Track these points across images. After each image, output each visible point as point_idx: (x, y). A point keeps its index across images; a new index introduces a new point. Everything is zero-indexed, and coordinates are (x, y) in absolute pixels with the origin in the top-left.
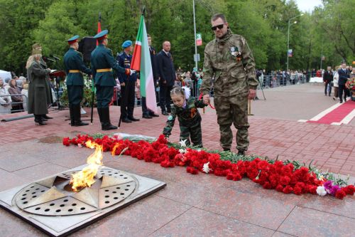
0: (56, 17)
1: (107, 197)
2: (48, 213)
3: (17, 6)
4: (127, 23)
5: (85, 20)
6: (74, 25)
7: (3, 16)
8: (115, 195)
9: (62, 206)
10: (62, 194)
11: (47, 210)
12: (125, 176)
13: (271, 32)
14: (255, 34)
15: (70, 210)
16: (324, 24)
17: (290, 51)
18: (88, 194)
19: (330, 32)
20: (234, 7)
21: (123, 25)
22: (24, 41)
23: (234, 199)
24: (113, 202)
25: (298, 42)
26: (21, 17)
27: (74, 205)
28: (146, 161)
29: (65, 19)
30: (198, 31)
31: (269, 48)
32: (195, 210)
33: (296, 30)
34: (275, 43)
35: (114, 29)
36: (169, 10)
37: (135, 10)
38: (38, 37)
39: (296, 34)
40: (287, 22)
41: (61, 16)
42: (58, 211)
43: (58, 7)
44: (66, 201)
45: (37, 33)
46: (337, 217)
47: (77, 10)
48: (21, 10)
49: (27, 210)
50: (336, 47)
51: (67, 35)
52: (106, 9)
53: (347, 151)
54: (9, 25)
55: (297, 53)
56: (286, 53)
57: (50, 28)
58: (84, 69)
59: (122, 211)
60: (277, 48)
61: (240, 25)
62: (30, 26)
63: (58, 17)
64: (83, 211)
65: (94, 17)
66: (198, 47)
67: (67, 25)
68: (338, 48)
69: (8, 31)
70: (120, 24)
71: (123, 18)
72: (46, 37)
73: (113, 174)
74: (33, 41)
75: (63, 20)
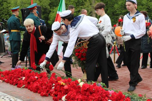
12: (12, 99)
28: (34, 92)
58: (22, 28)
72: (18, 2)
73: (5, 98)
74: (9, 5)
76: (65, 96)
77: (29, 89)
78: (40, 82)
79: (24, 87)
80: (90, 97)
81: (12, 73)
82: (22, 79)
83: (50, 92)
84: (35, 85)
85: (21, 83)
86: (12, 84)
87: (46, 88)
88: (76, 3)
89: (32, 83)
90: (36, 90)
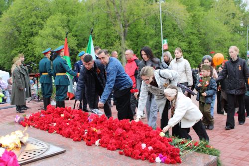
0: (52, 27)
1: (25, 156)
3: (23, 19)
4: (108, 30)
5: (75, 29)
7: (13, 27)
8: (30, 155)
13: (230, 36)
14: (216, 38)
20: (197, 16)
21: (106, 33)
22: (27, 46)
23: (101, 161)
26: (26, 27)
29: (60, 29)
35: (98, 36)
36: (142, 20)
37: (115, 21)
38: (38, 43)
40: (246, 27)
41: (56, 27)
43: (55, 19)
45: (37, 39)
47: (69, 21)
48: (26, 22)
51: (61, 41)
52: (92, 20)
54: (17, 33)
56: (246, 53)
57: (47, 36)
61: (203, 31)
62: (32, 35)
63: (54, 27)
65: (82, 27)
67: (61, 33)
69: (16, 38)
70: (103, 32)
71: (106, 27)
72: (44, 43)
73: (38, 144)
74: (34, 46)
75: (58, 29)
76: (99, 140)
77: (61, 134)
78: (72, 128)
79: (56, 133)
80: (124, 141)
81: (42, 119)
82: (53, 125)
83: (83, 137)
84: (67, 130)
85: (52, 129)
86: (43, 130)
87: (79, 134)
88: (105, 43)
89: (63, 128)
90: (68, 135)
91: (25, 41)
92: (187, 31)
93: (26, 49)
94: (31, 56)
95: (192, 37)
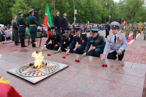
0: (20, 3)
1: (49, 70)
2: (29, 76)
6: (27, 6)
8: (52, 70)
9: (34, 73)
10: (33, 69)
11: (29, 75)
12: (54, 63)
13: (103, 9)
14: (97, 10)
15: (37, 75)
16: (123, 6)
17: (110, 16)
18: (42, 69)
19: (125, 9)
22: (7, 12)
23: (93, 70)
24: (51, 72)
25: (113, 13)
26: (6, 3)
27: (38, 73)
29: (24, 4)
30: (75, 9)
31: (102, 15)
32: (80, 74)
33: (112, 8)
34: (104, 13)
35: (43, 8)
38: (13, 11)
39: (112, 10)
40: (109, 5)
41: (22, 3)
42: (33, 75)
44: (35, 72)
45: (12, 9)
46: (126, 75)
49: (22, 75)
50: (127, 15)
51: (25, 10)
53: (130, 54)
55: (113, 17)
56: (109, 17)
57: (18, 7)
59: (55, 75)
60: (105, 15)
61: (91, 6)
62: (9, 6)
64: (42, 75)
65: (35, 3)
66: (75, 15)
67: (25, 6)
68: (128, 15)
73: (50, 63)
74: (11, 12)
75: (23, 4)
91: (6, 10)
92: (85, 6)
93: (7, 14)
94: (9, 17)
95: (86, 9)
